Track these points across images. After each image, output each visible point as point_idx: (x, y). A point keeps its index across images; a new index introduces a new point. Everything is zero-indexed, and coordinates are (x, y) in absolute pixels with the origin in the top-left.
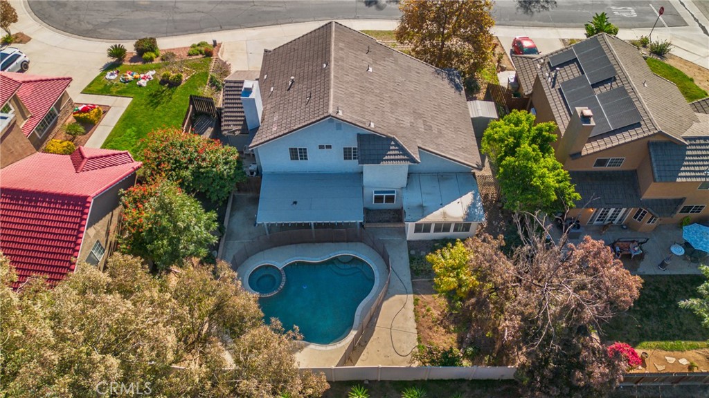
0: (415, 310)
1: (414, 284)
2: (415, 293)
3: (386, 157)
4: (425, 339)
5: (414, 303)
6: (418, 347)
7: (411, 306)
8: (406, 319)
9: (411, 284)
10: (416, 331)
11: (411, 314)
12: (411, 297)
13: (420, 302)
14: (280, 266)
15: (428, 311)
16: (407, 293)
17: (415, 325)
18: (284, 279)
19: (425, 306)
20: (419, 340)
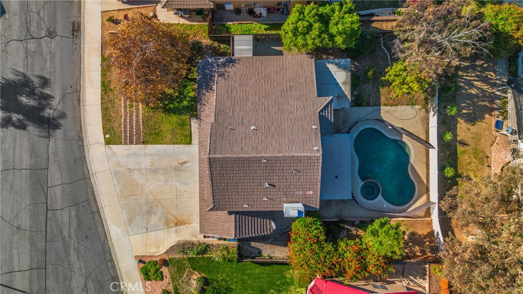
0: (391, 106)
1: (374, 105)
2: (379, 105)
3: (329, 118)
4: (408, 102)
5: (386, 106)
6: (412, 105)
7: (388, 108)
8: (396, 111)
9: (374, 107)
10: (403, 106)
11: (393, 108)
12: (382, 107)
13: (385, 103)
14: (361, 183)
15: (391, 99)
16: (380, 109)
17: (400, 106)
18: (370, 180)
19: (388, 100)
20: (408, 105)
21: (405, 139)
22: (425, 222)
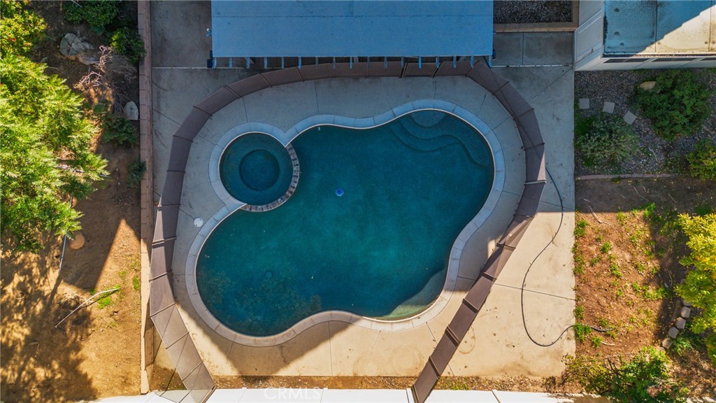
0: (575, 250)
1: (579, 188)
2: (580, 208)
4: (590, 312)
5: (576, 233)
6: (575, 327)
7: (567, 239)
8: (555, 269)
9: (573, 188)
10: (573, 295)
11: (567, 257)
12: (570, 217)
13: (588, 231)
15: (604, 250)
16: (562, 209)
17: (572, 281)
19: (598, 240)
20: (577, 313)
21: (448, 303)
22: (134, 370)
